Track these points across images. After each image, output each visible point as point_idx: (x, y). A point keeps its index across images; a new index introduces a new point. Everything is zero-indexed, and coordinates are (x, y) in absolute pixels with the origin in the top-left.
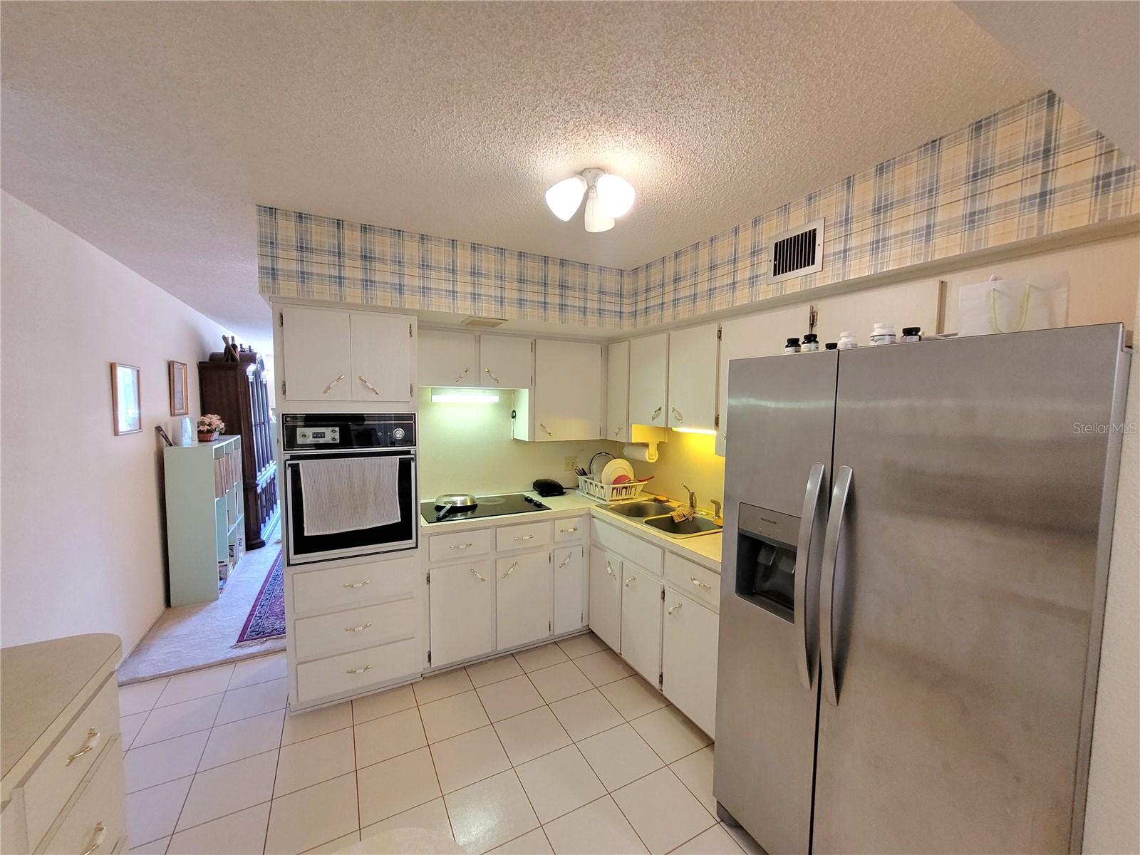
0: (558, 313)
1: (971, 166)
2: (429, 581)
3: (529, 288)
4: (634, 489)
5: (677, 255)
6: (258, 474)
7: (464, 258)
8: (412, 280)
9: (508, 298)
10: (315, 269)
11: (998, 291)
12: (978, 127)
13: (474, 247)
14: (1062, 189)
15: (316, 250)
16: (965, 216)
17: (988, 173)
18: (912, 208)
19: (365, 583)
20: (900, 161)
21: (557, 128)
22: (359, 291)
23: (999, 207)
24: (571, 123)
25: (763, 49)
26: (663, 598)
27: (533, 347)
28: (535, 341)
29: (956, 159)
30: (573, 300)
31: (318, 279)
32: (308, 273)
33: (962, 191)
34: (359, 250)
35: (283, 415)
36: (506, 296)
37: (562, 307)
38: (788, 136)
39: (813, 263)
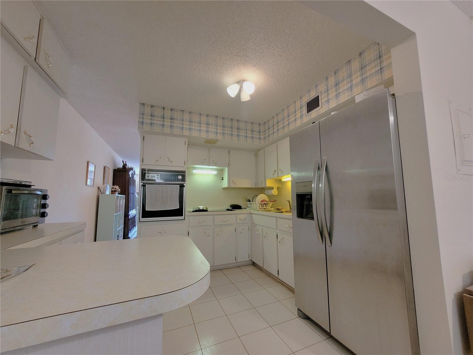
0: (237, 138)
1: (360, 66)
2: (189, 234)
3: (226, 129)
4: (268, 205)
5: (277, 115)
6: (130, 211)
7: (204, 119)
8: (186, 126)
9: (219, 132)
10: (155, 122)
11: (366, 95)
12: (360, 54)
13: (207, 116)
14: (385, 66)
15: (156, 116)
16: (360, 81)
17: (365, 67)
18: (345, 82)
19: (165, 232)
20: (340, 69)
21: (228, 67)
22: (169, 129)
23: (369, 76)
24: (232, 65)
25: (283, 35)
26: (277, 238)
27: (229, 153)
28: (230, 150)
29: (355, 65)
30: (242, 133)
31: (156, 125)
32: (153, 123)
33: (359, 74)
34: (170, 116)
35: (142, 169)
36: (218, 131)
37: (238, 136)
38: (300, 63)
39: (319, 106)
